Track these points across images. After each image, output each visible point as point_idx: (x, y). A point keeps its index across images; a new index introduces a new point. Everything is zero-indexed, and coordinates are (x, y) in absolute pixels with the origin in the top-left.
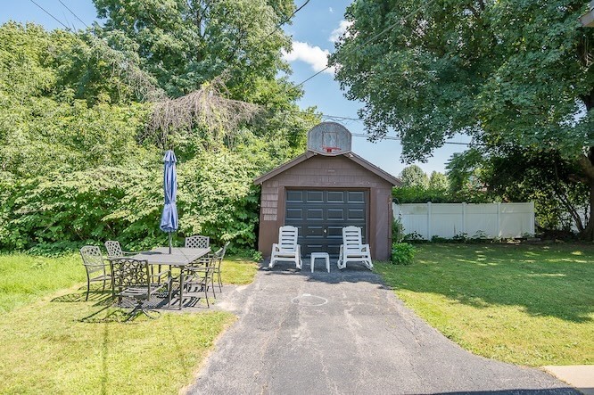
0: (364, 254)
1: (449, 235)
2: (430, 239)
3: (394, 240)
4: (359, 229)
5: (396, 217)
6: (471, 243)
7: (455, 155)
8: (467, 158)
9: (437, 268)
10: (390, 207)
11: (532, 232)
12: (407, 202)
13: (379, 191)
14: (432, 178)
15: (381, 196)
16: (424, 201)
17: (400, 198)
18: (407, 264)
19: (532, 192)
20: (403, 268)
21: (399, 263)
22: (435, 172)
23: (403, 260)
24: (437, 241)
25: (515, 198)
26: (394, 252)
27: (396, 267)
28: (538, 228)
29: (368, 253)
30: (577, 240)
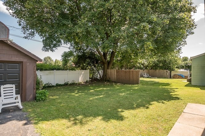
0: (16, 101)
1: (62, 83)
2: (55, 85)
3: (37, 89)
4: (14, 86)
5: (39, 77)
6: (71, 85)
7: (65, 52)
8: (69, 54)
9: (59, 101)
10: (35, 72)
11: (89, 80)
12: (45, 70)
13: (28, 64)
14: (55, 62)
15: (29, 66)
16: (53, 70)
17: (41, 68)
18: (44, 100)
19: (88, 67)
20: (42, 103)
21: (40, 100)
22: (56, 59)
23: (42, 99)
24: (58, 85)
25: (83, 68)
26: (37, 95)
27: (38, 103)
28: (90, 78)
29: (19, 100)
30: (100, 81)
